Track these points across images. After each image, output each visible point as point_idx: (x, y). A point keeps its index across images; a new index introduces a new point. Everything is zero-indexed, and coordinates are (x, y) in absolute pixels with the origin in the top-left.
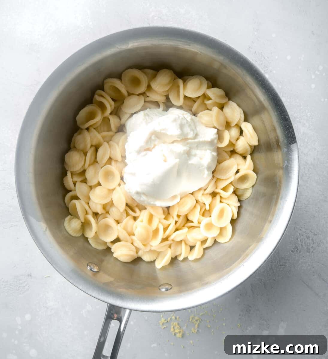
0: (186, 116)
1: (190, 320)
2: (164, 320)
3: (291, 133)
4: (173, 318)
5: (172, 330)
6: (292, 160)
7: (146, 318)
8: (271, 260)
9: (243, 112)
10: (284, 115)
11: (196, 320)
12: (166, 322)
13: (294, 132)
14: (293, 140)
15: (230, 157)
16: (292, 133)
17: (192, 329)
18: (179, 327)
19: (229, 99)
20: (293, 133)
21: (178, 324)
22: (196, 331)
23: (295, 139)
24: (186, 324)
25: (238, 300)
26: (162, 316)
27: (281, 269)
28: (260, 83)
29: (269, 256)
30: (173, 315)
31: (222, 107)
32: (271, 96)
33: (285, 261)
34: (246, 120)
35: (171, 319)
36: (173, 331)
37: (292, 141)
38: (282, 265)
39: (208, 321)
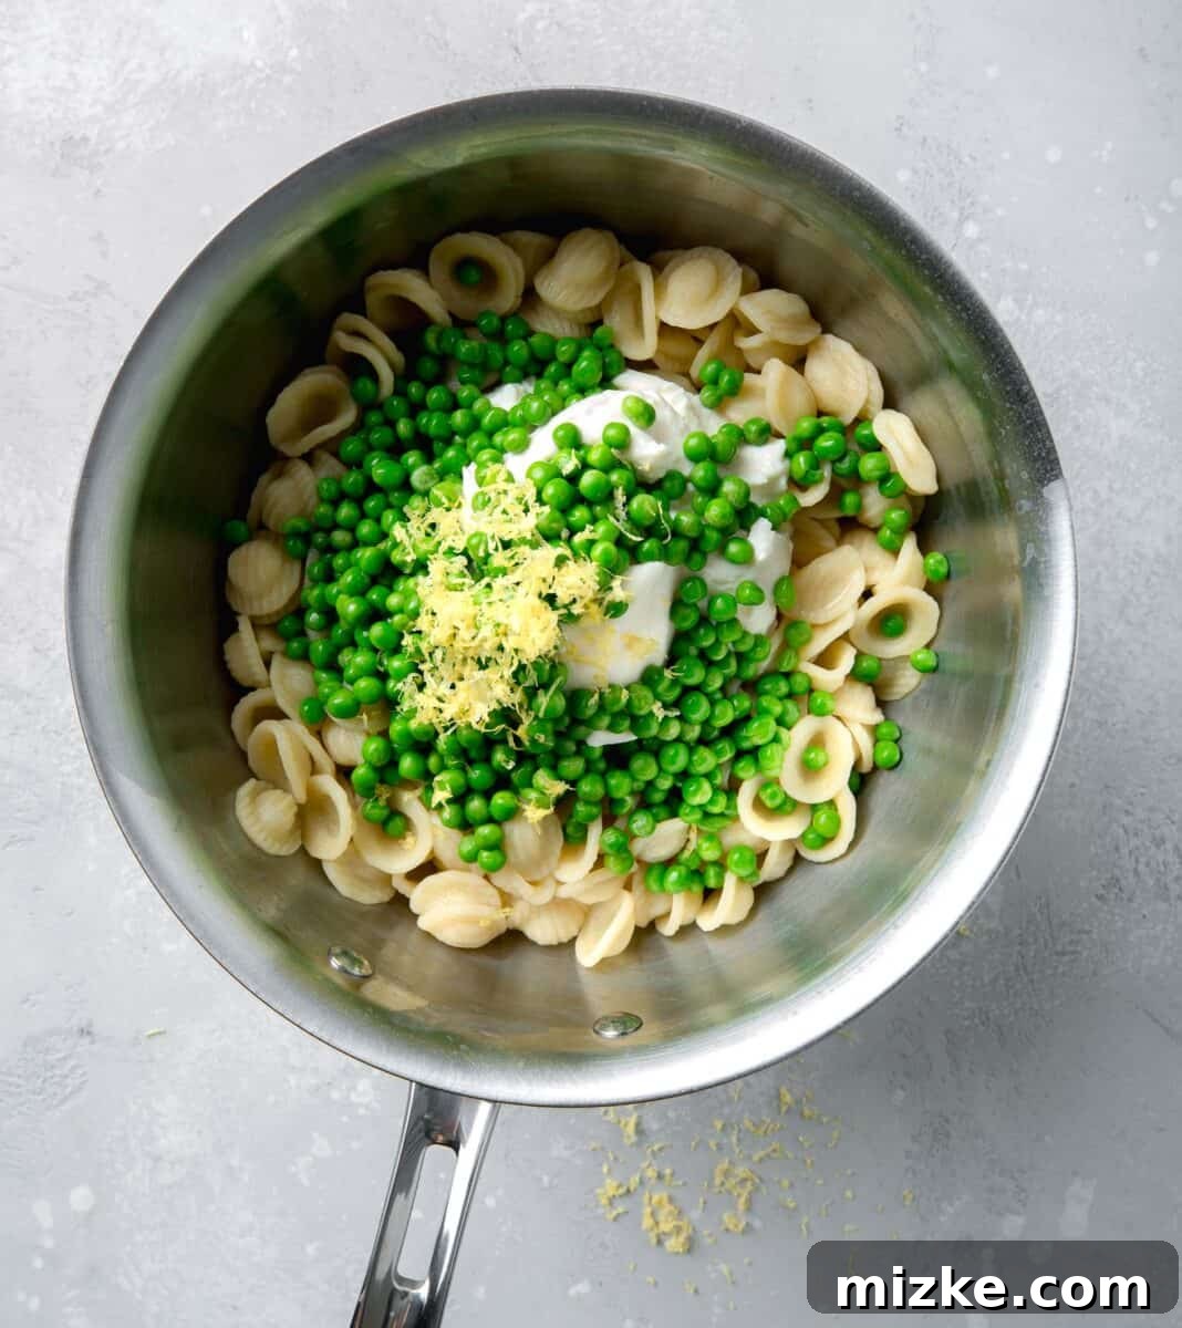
0: (669, 397)
1: (718, 1181)
2: (615, 1184)
3: (1041, 445)
4: (651, 1173)
5: (647, 1222)
6: (1049, 541)
7: (546, 1179)
8: (1020, 935)
9: (876, 373)
10: (1015, 383)
11: (738, 1179)
12: (622, 1191)
13: (1052, 441)
14: (1049, 468)
15: (839, 542)
16: (1044, 445)
17: (726, 1217)
18: (676, 1212)
19: (826, 330)
20: (1048, 443)
21: (671, 1200)
22: (742, 1225)
23: (1058, 463)
24: (701, 1200)
25: (900, 1094)
26: (605, 1169)
27: (1060, 970)
28: (926, 272)
29: (987, 885)
30: (650, 1165)
31: (798, 360)
32: (964, 315)
33: (1074, 937)
34: (890, 403)
35: (642, 1182)
36: (652, 1229)
37: (1047, 471)
38: (1063, 954)
39: (786, 1183)
